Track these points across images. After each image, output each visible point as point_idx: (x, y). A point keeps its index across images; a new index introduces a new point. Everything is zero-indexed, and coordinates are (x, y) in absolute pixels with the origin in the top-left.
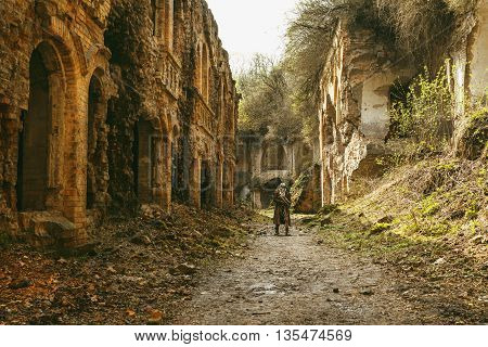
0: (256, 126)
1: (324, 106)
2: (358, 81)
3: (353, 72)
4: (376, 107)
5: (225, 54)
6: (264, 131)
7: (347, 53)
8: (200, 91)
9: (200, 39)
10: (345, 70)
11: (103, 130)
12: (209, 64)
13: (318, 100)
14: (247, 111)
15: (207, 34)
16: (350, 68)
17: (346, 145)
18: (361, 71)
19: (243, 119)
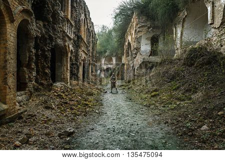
0: (103, 49)
1: (127, 44)
2: (140, 35)
3: (139, 31)
4: (146, 44)
5: (92, 23)
6: (105, 52)
7: (137, 25)
8: (83, 37)
9: (83, 17)
10: (136, 30)
11: (32, 52)
12: (86, 27)
13: (125, 42)
14: (100, 45)
15: (85, 15)
16: (138, 30)
17: (135, 58)
18: (141, 31)
19: (98, 48)
